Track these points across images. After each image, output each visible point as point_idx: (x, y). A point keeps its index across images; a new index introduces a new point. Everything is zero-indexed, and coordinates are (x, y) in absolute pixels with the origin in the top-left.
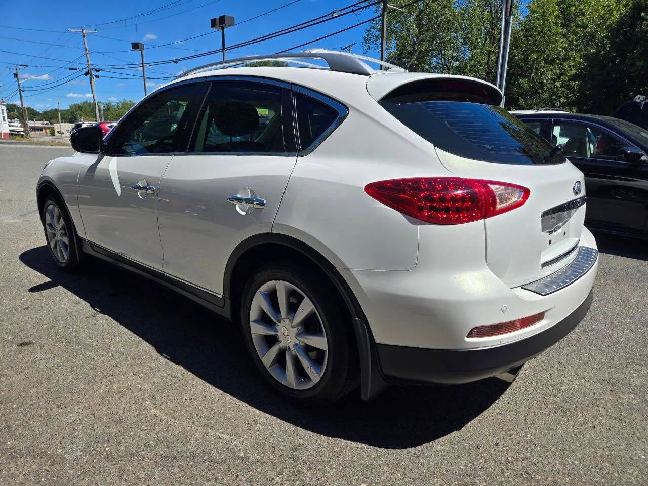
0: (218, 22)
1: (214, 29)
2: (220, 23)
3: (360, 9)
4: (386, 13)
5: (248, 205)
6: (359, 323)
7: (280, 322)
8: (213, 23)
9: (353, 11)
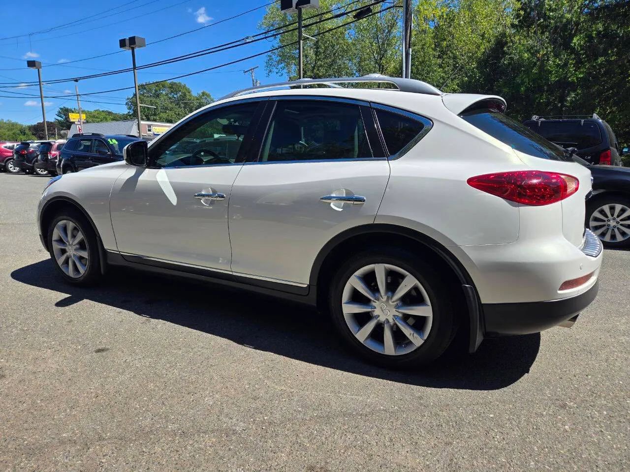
0: (127, 42)
1: (122, 49)
2: (130, 43)
3: (271, 36)
4: (301, 42)
5: (342, 203)
6: (469, 289)
7: (378, 300)
8: (122, 43)
9: (266, 38)
